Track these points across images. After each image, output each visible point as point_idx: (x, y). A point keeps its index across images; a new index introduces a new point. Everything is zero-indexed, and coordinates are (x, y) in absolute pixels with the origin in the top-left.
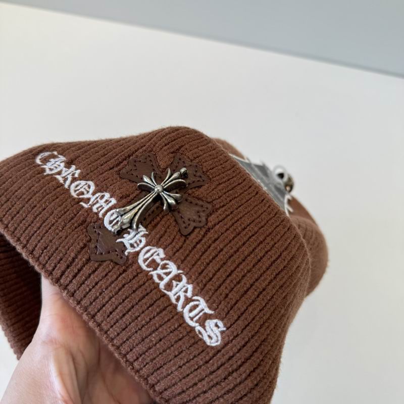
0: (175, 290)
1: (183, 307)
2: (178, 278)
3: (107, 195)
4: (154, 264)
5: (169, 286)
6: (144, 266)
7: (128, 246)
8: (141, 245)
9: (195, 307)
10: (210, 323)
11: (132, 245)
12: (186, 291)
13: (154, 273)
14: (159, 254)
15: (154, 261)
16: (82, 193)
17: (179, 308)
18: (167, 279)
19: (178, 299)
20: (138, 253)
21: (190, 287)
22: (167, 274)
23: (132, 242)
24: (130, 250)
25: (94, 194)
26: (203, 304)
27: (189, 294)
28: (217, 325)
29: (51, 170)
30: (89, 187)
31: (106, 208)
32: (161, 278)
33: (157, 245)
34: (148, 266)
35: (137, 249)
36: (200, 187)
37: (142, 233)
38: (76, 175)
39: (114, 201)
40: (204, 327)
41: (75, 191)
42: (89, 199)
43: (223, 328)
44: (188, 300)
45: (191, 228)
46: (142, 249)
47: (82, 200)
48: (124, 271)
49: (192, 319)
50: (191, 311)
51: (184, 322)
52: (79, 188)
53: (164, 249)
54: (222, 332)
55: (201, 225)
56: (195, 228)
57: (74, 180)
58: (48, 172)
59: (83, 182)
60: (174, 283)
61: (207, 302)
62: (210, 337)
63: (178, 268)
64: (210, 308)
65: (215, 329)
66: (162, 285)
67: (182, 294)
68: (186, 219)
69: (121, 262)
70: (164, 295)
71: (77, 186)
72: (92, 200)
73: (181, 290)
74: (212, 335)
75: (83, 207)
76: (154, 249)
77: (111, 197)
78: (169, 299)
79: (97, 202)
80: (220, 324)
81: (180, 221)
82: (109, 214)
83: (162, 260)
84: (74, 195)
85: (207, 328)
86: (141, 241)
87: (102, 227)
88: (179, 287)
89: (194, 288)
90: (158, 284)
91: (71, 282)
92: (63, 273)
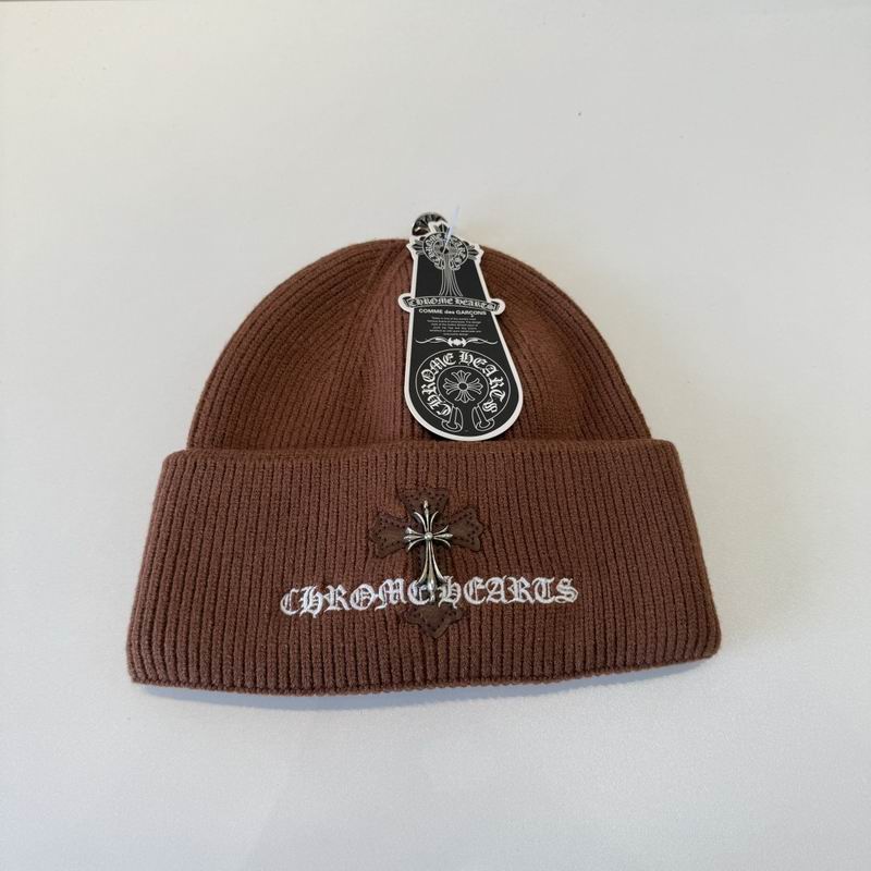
0: (515, 593)
1: (533, 597)
2: (508, 583)
3: (389, 582)
4: (483, 593)
5: (509, 595)
6: (477, 602)
7: (450, 601)
8: (459, 590)
9: (540, 588)
10: (560, 587)
11: (453, 597)
12: (523, 585)
13: (489, 598)
14: (477, 583)
15: (480, 591)
16: (367, 600)
17: (532, 601)
18: (502, 592)
19: (524, 597)
20: (463, 598)
21: (523, 580)
22: (498, 589)
23: (449, 595)
24: (454, 602)
25: (377, 592)
26: (543, 581)
27: (527, 585)
28: (565, 584)
29: (314, 608)
30: (366, 590)
31: (401, 591)
32: (498, 597)
33: (470, 578)
34: (480, 599)
35: (459, 596)
36: (448, 502)
37: (450, 581)
38: (344, 593)
39: (400, 581)
40: (557, 594)
41: (359, 605)
42: (378, 599)
43: (569, 582)
44: (531, 590)
45: (477, 540)
46: (462, 592)
47: (374, 606)
48: (469, 620)
49: (546, 598)
50: (540, 594)
51: (546, 605)
52: (358, 599)
53: (477, 575)
54: (572, 584)
55: (481, 529)
56: (479, 537)
57: (347, 597)
58: (315, 613)
59: (356, 592)
60: (510, 589)
61: (543, 576)
62: (569, 596)
63: (501, 577)
64: (549, 578)
65: (566, 587)
66: (503, 599)
67: (523, 590)
68: (466, 537)
69: (458, 616)
70: (513, 604)
71: (355, 599)
72: (382, 598)
73: (520, 589)
74: (569, 593)
75: (383, 610)
76: (471, 583)
77: (394, 579)
78: (518, 603)
79: (388, 595)
80: (565, 580)
81: (464, 543)
82: (409, 594)
83: (484, 584)
84: (361, 608)
85: (562, 592)
86: (455, 588)
87: (416, 607)
88: (515, 588)
89: (526, 578)
90: (501, 602)
91: (438, 670)
92: (425, 671)
